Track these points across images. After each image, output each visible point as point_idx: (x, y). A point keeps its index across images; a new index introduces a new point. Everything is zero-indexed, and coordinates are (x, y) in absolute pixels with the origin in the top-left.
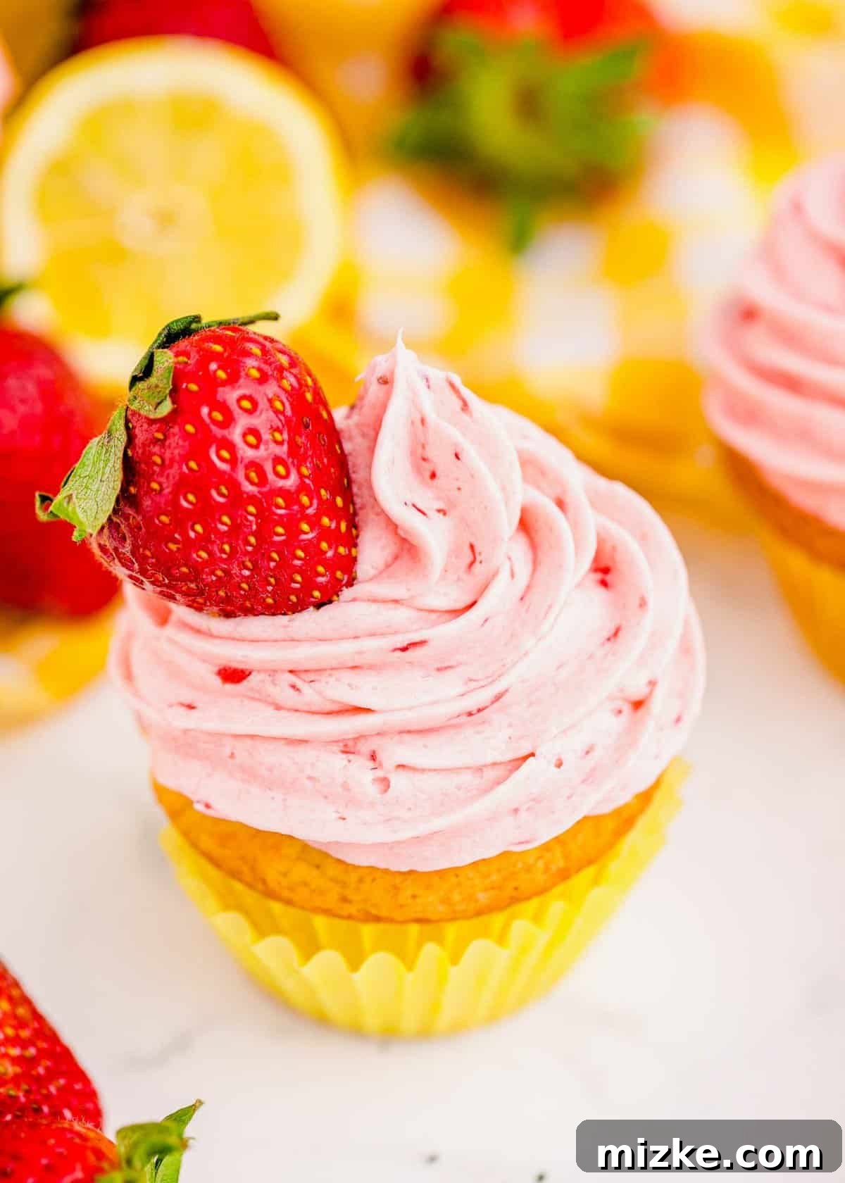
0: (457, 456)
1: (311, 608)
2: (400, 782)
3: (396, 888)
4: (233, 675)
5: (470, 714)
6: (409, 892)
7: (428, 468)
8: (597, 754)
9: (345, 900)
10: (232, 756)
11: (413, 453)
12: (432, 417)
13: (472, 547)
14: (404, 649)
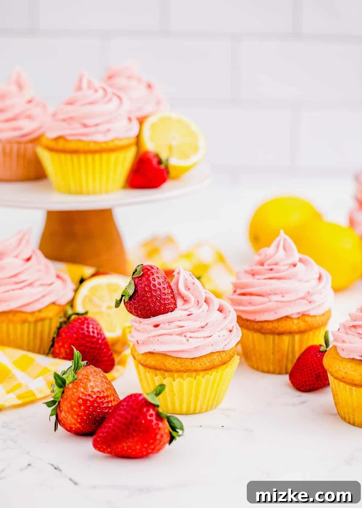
0: (194, 284)
1: (170, 312)
2: (190, 340)
3: (191, 362)
4: (156, 326)
5: (202, 328)
6: (194, 363)
7: (188, 288)
8: (225, 337)
9: (182, 367)
10: (158, 340)
11: (185, 286)
12: (187, 278)
13: (198, 301)
14: (189, 315)
